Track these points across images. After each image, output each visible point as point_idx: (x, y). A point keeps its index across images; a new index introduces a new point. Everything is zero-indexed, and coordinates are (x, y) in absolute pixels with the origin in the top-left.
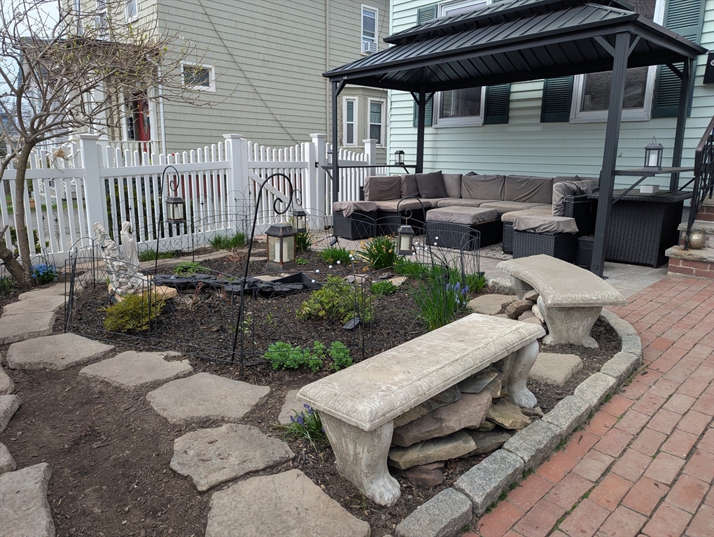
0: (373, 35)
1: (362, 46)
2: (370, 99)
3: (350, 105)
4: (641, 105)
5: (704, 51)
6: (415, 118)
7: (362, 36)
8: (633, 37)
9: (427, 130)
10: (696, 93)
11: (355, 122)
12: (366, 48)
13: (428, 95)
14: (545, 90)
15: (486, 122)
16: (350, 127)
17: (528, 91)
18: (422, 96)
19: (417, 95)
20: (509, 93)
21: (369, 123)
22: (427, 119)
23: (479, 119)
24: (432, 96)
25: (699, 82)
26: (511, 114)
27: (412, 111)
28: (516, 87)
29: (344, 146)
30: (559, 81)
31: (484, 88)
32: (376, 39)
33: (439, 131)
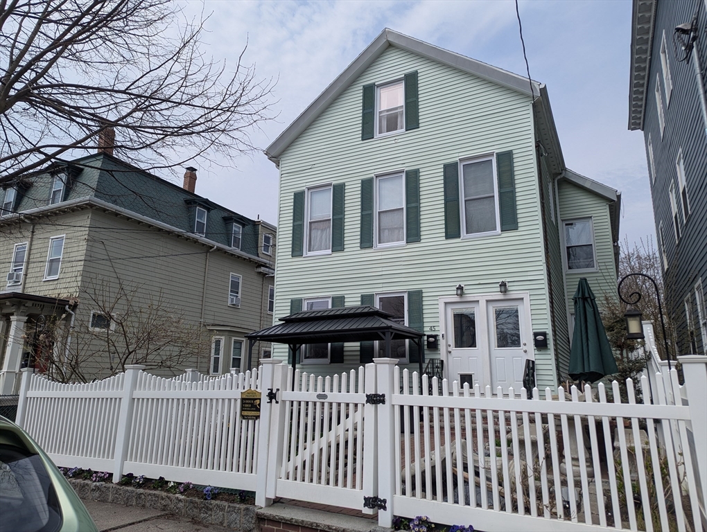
0: (237, 293)
1: (229, 300)
2: (233, 338)
3: (218, 343)
4: (405, 357)
5: (425, 335)
6: (289, 358)
7: (230, 293)
8: (392, 333)
9: (297, 366)
10: (426, 352)
11: (221, 356)
12: (232, 301)
13: (298, 345)
14: (361, 346)
15: (332, 362)
16: (217, 360)
17: (352, 346)
18: (295, 346)
19: (292, 345)
20: (343, 347)
21: (232, 357)
22: (297, 359)
23: (328, 360)
24: (300, 347)
25: (426, 347)
26: (345, 358)
27: (287, 354)
28: (346, 344)
29: (211, 375)
30: (367, 343)
31: (329, 344)
32: (239, 295)
33: (304, 367)
